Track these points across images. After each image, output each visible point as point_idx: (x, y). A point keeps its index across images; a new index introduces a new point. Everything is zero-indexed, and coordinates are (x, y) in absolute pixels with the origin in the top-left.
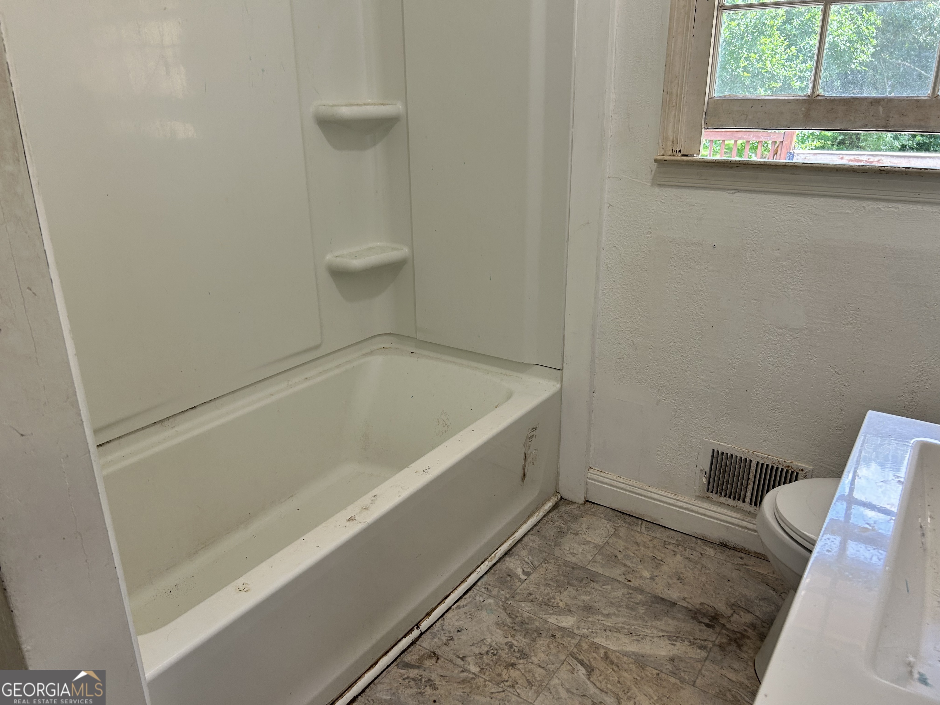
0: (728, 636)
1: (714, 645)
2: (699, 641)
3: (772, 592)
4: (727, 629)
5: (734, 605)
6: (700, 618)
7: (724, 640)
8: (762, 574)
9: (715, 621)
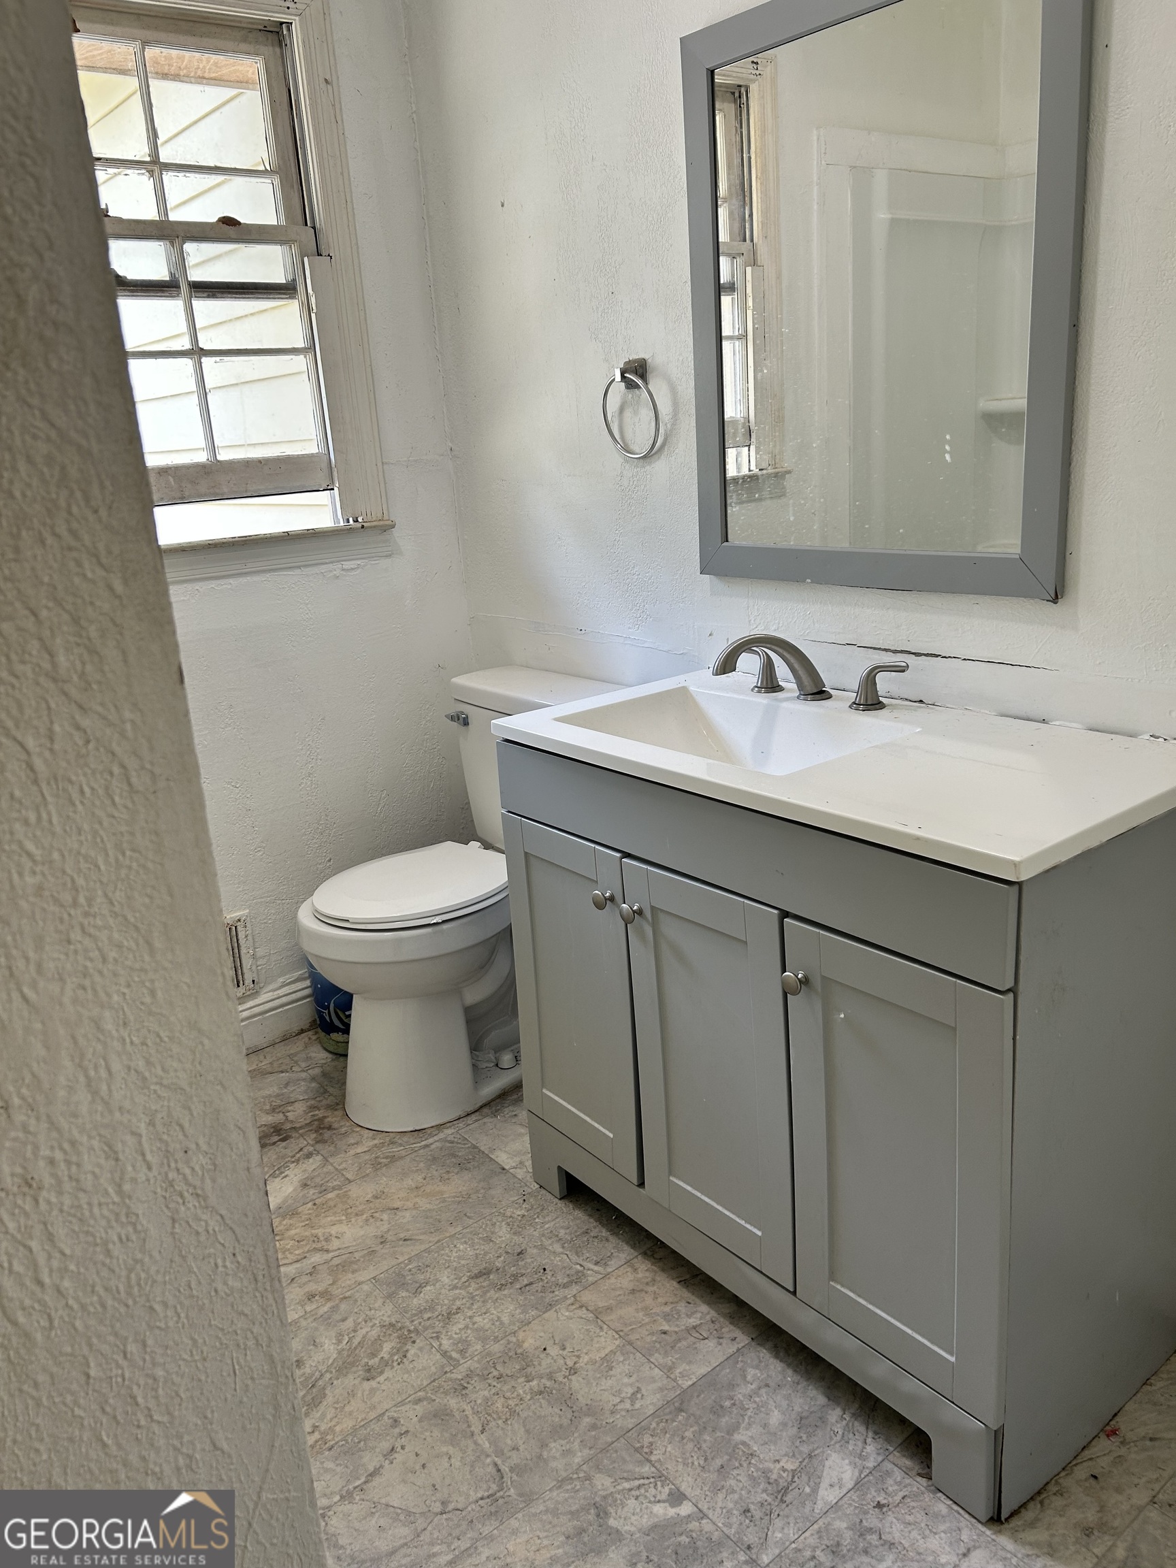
0: (311, 1130)
1: (312, 1146)
2: (298, 1155)
3: (284, 1074)
4: (301, 1128)
5: (274, 1109)
6: (268, 1142)
7: (314, 1136)
8: (254, 1070)
9: (282, 1132)
